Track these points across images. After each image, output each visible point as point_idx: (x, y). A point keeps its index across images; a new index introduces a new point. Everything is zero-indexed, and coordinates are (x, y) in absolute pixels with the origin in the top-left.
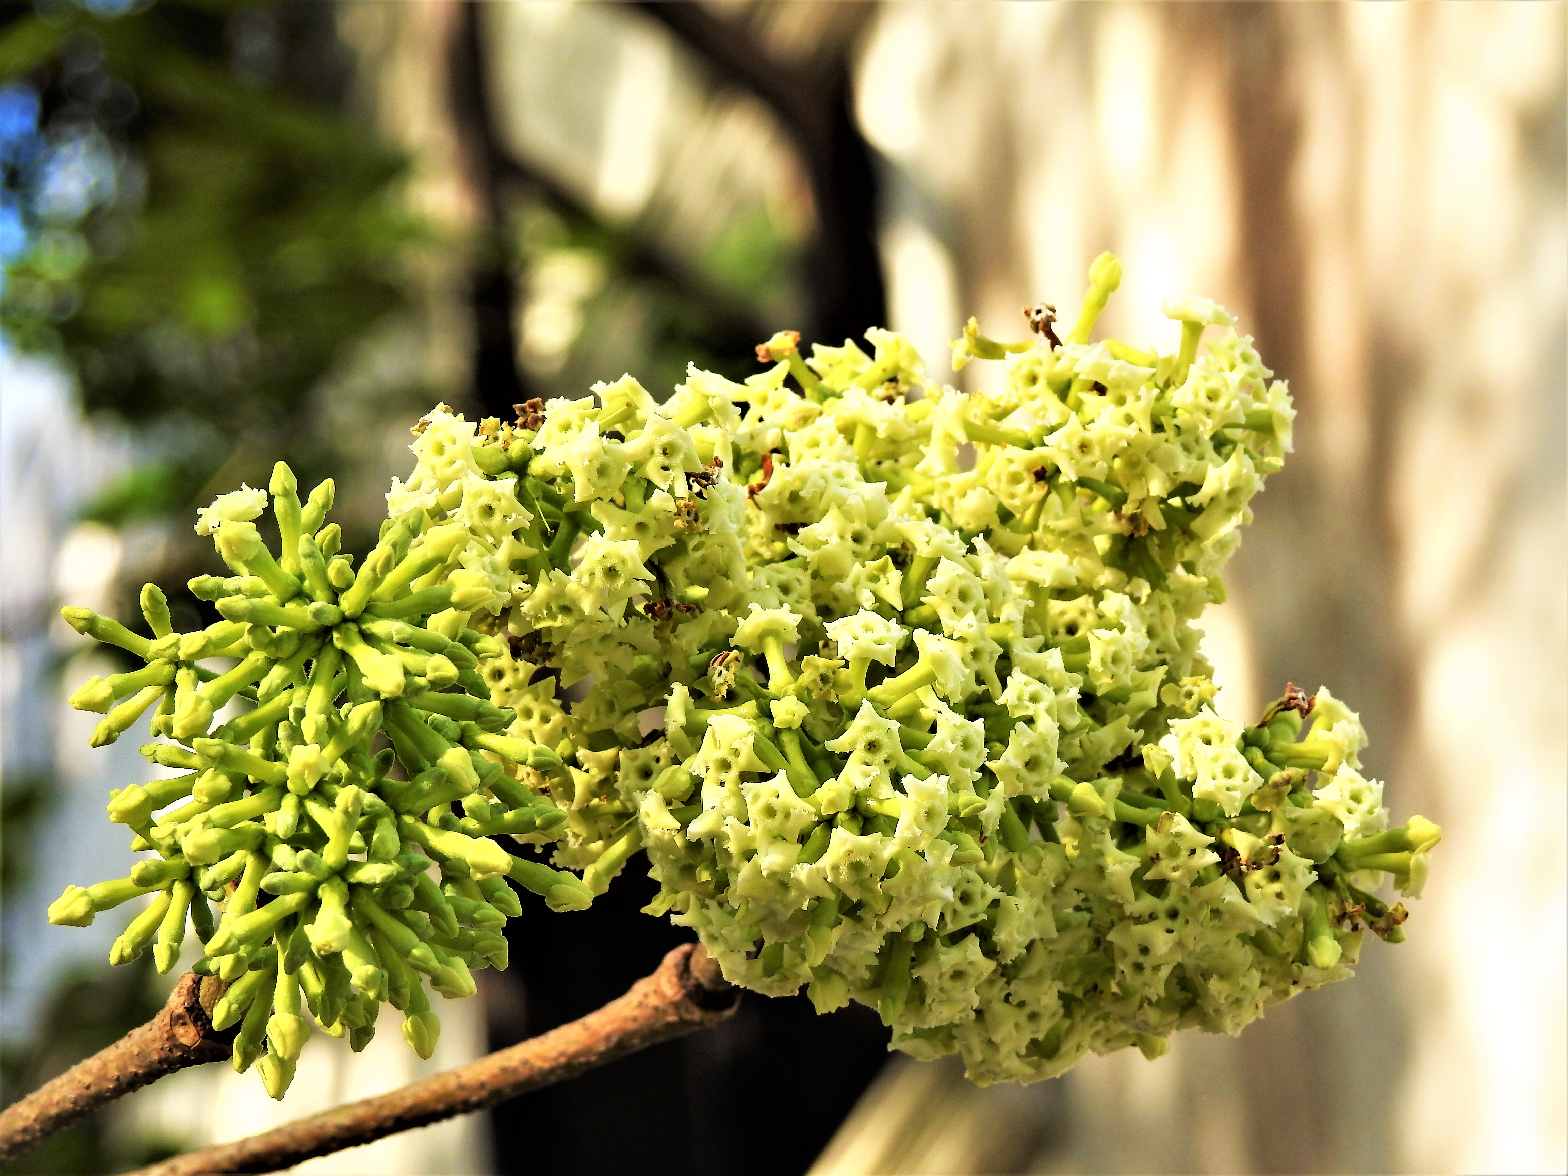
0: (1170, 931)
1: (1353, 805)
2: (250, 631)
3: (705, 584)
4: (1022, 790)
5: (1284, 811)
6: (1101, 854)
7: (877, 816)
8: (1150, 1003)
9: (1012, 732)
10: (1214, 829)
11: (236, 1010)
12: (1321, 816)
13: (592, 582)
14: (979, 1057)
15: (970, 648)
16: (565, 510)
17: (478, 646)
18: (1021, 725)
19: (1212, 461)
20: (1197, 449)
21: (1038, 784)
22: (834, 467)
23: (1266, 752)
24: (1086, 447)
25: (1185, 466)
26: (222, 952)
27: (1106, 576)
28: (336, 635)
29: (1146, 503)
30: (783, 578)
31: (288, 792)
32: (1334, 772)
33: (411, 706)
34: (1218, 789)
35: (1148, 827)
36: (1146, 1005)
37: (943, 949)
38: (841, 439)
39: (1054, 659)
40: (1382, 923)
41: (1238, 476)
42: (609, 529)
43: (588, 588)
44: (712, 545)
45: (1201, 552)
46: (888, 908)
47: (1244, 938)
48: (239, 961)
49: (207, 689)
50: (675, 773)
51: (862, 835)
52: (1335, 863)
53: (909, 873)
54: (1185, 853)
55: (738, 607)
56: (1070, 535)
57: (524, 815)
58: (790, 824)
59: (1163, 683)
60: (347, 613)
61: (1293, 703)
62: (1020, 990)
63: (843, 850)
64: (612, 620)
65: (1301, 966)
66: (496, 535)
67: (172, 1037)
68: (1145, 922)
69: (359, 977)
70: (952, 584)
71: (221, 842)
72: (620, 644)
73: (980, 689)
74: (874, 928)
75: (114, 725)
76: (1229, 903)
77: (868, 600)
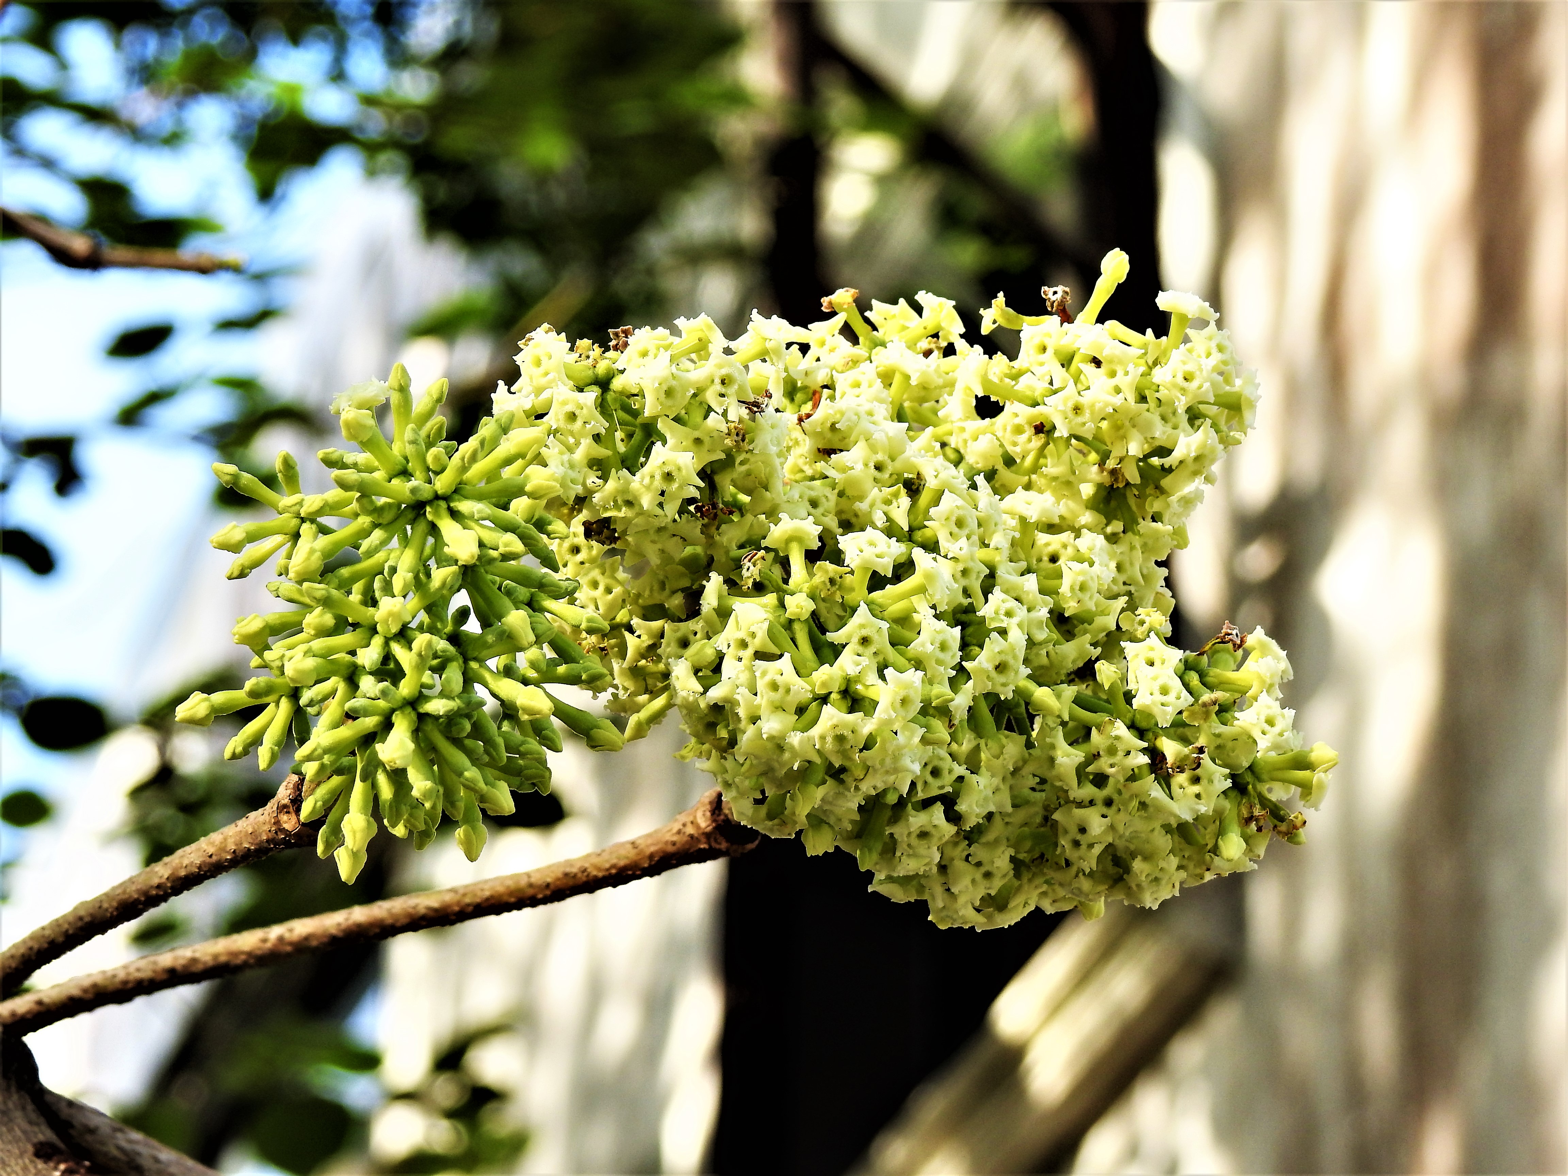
0: (1104, 816)
1: (1267, 727)
2: (358, 500)
3: (748, 493)
4: (990, 688)
5: (1210, 727)
6: (1053, 747)
7: (863, 698)
8: (1084, 874)
9: (987, 639)
10: (1150, 735)
11: (320, 807)
12: (1241, 734)
13: (652, 483)
14: (940, 904)
15: (961, 567)
16: (640, 420)
17: (550, 528)
18: (994, 635)
19: (1184, 431)
20: (1173, 420)
21: (1004, 685)
22: (867, 407)
23: (1202, 676)
24: (1079, 409)
25: (1161, 433)
26: (309, 758)
27: (1087, 517)
28: (428, 509)
29: (1126, 460)
30: (813, 494)
31: (378, 633)
32: (1256, 699)
33: (487, 572)
34: (1154, 703)
35: (1094, 728)
36: (1081, 874)
37: (913, 812)
38: (878, 384)
39: (1031, 583)
40: (1283, 827)
41: (1204, 445)
42: (671, 441)
43: (648, 488)
44: (756, 462)
45: (1168, 505)
46: (865, 775)
47: (1167, 829)
48: (323, 767)
49: (324, 541)
50: (704, 645)
51: (850, 713)
52: (1249, 773)
53: (883, 748)
54: (1121, 754)
55: (772, 514)
56: (1060, 480)
57: (573, 669)
58: (789, 698)
59: (1123, 610)
60: (439, 492)
61: (1227, 638)
62: (978, 851)
63: (830, 724)
64: (666, 516)
65: (1212, 855)
66: (577, 437)
67: (277, 822)
68: (1085, 807)
69: (419, 790)
70: (952, 512)
71: (316, 669)
72: (674, 535)
73: (966, 602)
74: (852, 789)
75: (247, 564)
76: (1154, 798)
77: (880, 519)
